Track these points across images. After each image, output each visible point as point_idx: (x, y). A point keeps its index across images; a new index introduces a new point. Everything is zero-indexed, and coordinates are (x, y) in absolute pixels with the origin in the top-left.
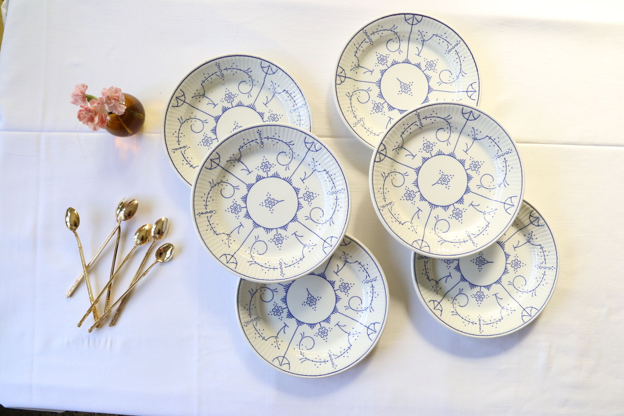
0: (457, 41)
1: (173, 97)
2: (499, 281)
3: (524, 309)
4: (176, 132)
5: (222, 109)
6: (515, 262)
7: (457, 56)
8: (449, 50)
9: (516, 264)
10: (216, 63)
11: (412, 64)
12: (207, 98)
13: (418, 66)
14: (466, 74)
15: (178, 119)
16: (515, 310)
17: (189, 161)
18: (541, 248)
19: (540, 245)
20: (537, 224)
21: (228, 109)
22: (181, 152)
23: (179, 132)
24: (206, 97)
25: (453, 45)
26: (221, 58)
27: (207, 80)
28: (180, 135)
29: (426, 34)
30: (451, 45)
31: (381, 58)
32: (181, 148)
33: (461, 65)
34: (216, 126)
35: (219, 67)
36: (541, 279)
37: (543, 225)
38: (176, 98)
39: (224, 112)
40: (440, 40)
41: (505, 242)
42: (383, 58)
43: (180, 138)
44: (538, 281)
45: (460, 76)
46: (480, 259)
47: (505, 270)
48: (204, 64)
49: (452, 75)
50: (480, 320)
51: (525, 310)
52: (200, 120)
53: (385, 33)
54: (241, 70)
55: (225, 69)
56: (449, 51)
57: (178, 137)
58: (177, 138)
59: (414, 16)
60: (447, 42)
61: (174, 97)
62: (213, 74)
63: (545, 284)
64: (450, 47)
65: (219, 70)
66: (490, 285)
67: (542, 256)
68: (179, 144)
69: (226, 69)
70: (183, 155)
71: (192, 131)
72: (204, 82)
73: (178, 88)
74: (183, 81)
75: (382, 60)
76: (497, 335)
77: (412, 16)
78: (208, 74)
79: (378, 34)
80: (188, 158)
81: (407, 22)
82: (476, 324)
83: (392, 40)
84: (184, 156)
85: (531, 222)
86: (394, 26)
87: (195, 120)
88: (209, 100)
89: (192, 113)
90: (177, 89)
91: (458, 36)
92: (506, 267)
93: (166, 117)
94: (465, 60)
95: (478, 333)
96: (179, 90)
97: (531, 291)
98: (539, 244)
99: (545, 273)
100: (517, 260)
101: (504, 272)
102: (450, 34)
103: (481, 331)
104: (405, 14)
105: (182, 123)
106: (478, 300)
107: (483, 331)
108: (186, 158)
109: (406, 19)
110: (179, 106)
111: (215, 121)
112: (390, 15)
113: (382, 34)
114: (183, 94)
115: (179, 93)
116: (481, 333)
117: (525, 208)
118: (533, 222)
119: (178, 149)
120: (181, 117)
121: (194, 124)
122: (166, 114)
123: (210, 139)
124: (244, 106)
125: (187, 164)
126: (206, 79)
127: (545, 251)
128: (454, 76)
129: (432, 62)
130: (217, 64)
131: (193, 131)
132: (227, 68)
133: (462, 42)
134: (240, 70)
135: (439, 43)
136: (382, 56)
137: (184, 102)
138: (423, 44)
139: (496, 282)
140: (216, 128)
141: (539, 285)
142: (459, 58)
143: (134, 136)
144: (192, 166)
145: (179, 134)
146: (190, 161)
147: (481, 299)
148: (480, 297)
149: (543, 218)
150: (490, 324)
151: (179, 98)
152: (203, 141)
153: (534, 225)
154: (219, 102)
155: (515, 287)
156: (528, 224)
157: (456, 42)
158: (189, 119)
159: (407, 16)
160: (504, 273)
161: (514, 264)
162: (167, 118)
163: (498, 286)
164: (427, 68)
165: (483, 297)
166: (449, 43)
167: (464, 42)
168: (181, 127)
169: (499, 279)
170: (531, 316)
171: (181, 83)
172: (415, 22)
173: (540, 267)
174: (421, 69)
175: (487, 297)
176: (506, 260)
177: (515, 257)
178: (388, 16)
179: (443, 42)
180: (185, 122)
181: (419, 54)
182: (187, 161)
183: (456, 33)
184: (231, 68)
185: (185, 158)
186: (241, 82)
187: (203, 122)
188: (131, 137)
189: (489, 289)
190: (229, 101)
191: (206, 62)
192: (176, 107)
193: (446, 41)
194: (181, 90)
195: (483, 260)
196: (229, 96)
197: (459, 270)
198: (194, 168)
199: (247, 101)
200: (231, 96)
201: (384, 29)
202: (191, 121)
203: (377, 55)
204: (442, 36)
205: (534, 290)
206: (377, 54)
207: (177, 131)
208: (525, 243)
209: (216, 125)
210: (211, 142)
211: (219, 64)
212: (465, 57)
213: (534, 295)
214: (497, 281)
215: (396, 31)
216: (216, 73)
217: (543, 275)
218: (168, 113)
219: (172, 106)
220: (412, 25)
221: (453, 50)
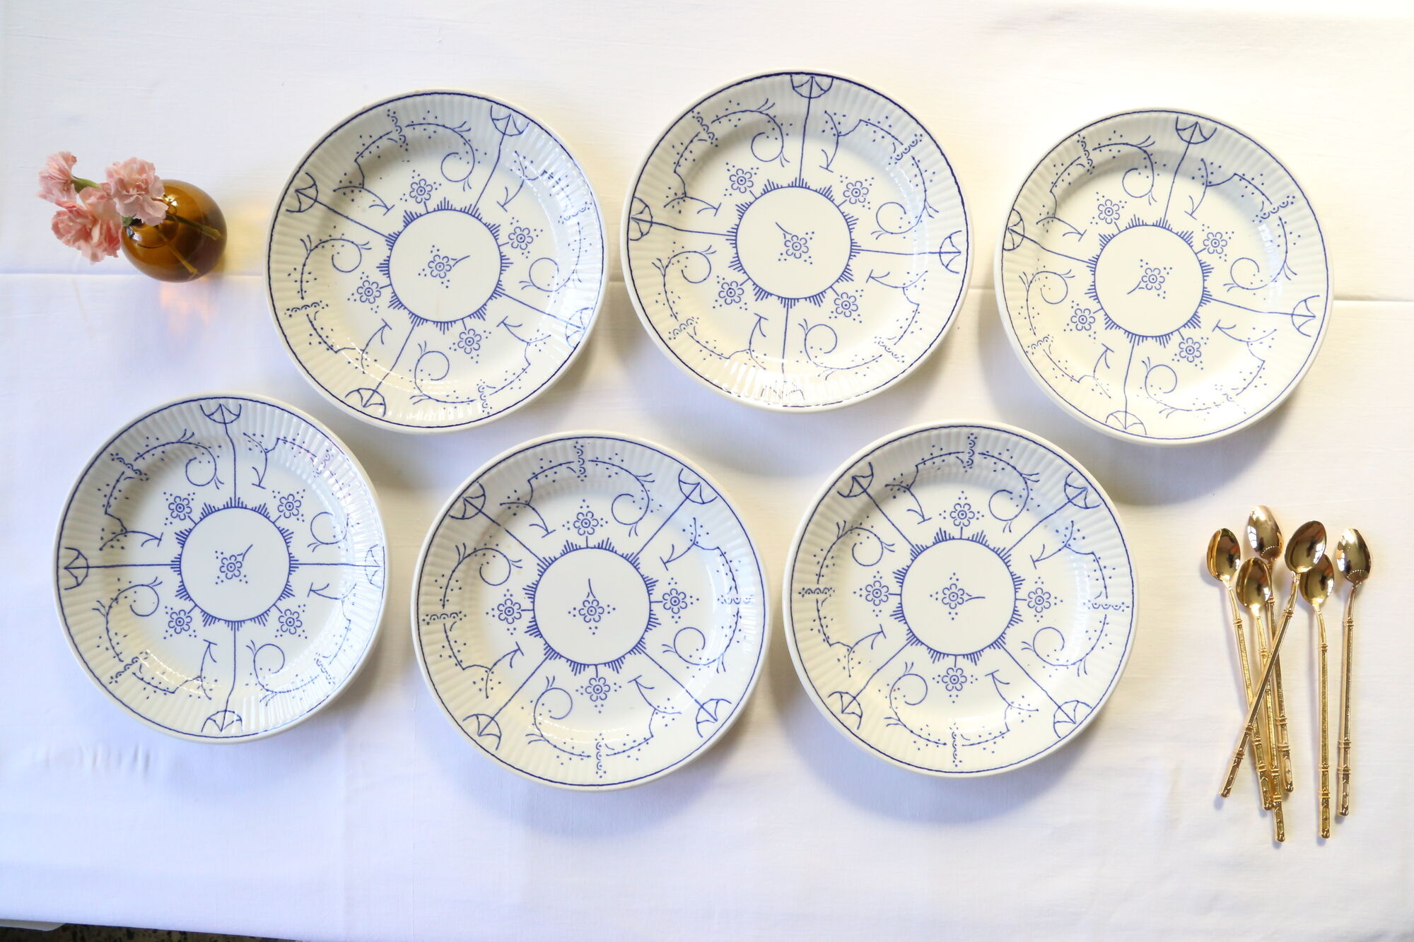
0: (916, 135)
1: (288, 189)
3: (1060, 707)
4: (295, 269)
5: (404, 217)
6: (1037, 595)
7: (916, 171)
8: (898, 156)
9: (1039, 600)
10: (389, 111)
11: (811, 190)
12: (369, 192)
13: (826, 193)
14: (937, 212)
15: (302, 240)
17: (324, 337)
18: (1094, 560)
19: (1093, 553)
21: (418, 217)
22: (308, 315)
23: (303, 269)
24: (366, 190)
25: (906, 145)
26: (399, 99)
27: (367, 152)
28: (306, 277)
29: (842, 120)
30: (902, 144)
31: (738, 176)
32: (306, 306)
33: (925, 191)
34: (389, 257)
35: (395, 120)
38: (297, 191)
39: (407, 224)
40: (875, 132)
41: (1011, 548)
42: (743, 175)
43: (304, 283)
44: (1090, 639)
45: (925, 217)
48: (361, 114)
49: (905, 213)
51: (1062, 709)
52: (352, 243)
53: (747, 118)
54: (447, 128)
55: (408, 126)
56: (898, 158)
57: (302, 282)
58: (299, 283)
59: (812, 77)
60: (893, 137)
61: (292, 190)
62: (381, 137)
64: (900, 149)
65: (396, 126)
68: (302, 298)
69: (412, 125)
70: (311, 322)
71: (336, 270)
72: (361, 155)
73: (300, 168)
74: (313, 152)
75: (742, 181)
77: (808, 77)
78: (371, 137)
79: (730, 120)
80: (322, 328)
81: (796, 91)
83: (764, 133)
84: (313, 325)
86: (766, 102)
87: (342, 242)
88: (373, 198)
89: (335, 227)
90: (298, 172)
91: (918, 123)
92: (1015, 606)
93: (272, 235)
94: (935, 178)
96: (302, 173)
97: (1074, 663)
98: (1091, 552)
99: (1105, 618)
100: (1042, 589)
102: (899, 118)
104: (790, 74)
105: (311, 250)
108: (319, 330)
109: (795, 84)
110: (303, 209)
111: (388, 245)
112: (755, 76)
113: (739, 119)
114: (312, 183)
115: (302, 180)
119: (299, 309)
120: (308, 236)
121: (338, 253)
122: (272, 227)
123: (375, 285)
124: (455, 210)
125: (320, 343)
126: (366, 149)
128: (911, 216)
129: (859, 185)
130: (391, 114)
131: (338, 269)
132: (415, 123)
133: (926, 138)
134: (444, 126)
135: (874, 141)
136: (740, 172)
137: (316, 201)
138: (837, 143)
140: (389, 261)
141: (1092, 649)
142: (921, 174)
143: (202, 279)
144: (331, 348)
145: (302, 274)
146: (327, 337)
151: (303, 192)
152: (360, 291)
154: (397, 202)
155: (1038, 655)
157: (914, 138)
158: (327, 241)
159: (795, 78)
161: (1033, 600)
162: (274, 238)
164: (848, 199)
166: (897, 139)
167: (931, 138)
168: (307, 258)
170: (1075, 723)
171: (308, 157)
172: (816, 91)
173: (1095, 606)
174: (832, 201)
176: (1016, 592)
177: (1036, 582)
178: (751, 80)
179: (883, 137)
180: (316, 247)
181: (828, 166)
182: (320, 337)
183: (912, 117)
184: (423, 122)
185: (315, 329)
186: (448, 155)
187: (360, 247)
188: (197, 280)
190: (419, 200)
191: (364, 108)
192: (297, 212)
193: (890, 134)
194: (307, 174)
195: (961, 592)
196: (420, 187)
198: (336, 352)
199: (460, 199)
200: (425, 187)
201: (743, 110)
202: (333, 246)
203: (729, 170)
204: (879, 122)
205: (1081, 661)
206: (730, 167)
207: (299, 268)
209: (389, 255)
210: (378, 294)
211: (394, 113)
212: (934, 173)
213: (1081, 672)
215: (772, 112)
216: (388, 134)
217: (1102, 624)
218: (277, 227)
219: (287, 210)
220: (810, 98)
221: (907, 157)
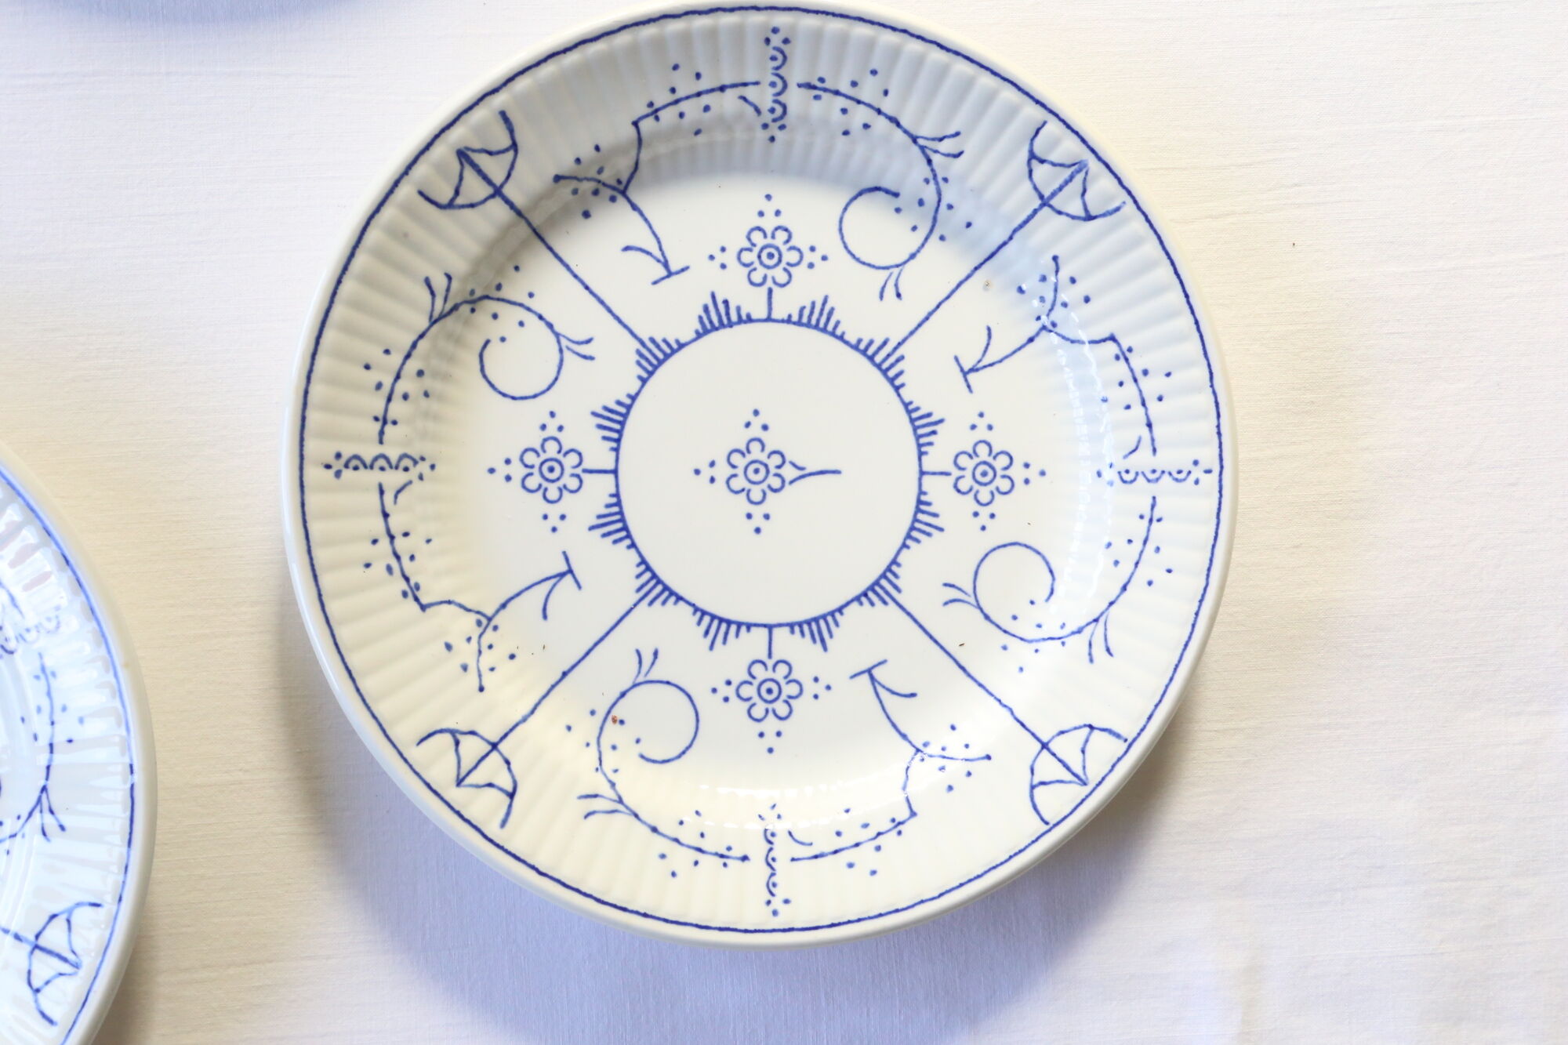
2: (884, 582)
3: (1045, 746)
6: (976, 460)
9: (984, 474)
16: (988, 757)
18: (1117, 358)
19: (1112, 338)
20: (1076, 208)
36: (1137, 545)
37: (1118, 209)
41: (904, 340)
44: (1116, 563)
46: (749, 458)
47: (920, 516)
50: (769, 838)
51: (1051, 746)
63: (1159, 576)
66: (832, 614)
67: (1128, 407)
76: (880, 915)
82: (745, 858)
85: (1041, 197)
92: (921, 492)
95: (757, 916)
97: (1079, 631)
98: (1107, 335)
99: (1153, 507)
100: (989, 445)
101: (912, 528)
103: (777, 903)
106: (758, 712)
107: (787, 901)
116: (775, 913)
117: (994, 110)
118: (1054, 194)
127: (1145, 373)
139: (865, 594)
141: (1124, 588)
147: (781, 708)
148: (770, 693)
149: (1107, 166)
150: (836, 852)
153: (1060, 213)
155: (987, 617)
156: (1029, 212)
160: (915, 534)
161: (968, 474)
163: (884, 615)
165: (793, 689)
169: (884, 576)
170: (1085, 784)
173: (1127, 477)
175: (819, 688)
176: (921, 454)
177: (973, 427)
189: (823, 641)
195: (776, 460)
197: (623, 534)
205: (1096, 620)
208: (1031, 340)
213: (1099, 650)
214: (872, 588)
